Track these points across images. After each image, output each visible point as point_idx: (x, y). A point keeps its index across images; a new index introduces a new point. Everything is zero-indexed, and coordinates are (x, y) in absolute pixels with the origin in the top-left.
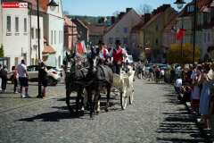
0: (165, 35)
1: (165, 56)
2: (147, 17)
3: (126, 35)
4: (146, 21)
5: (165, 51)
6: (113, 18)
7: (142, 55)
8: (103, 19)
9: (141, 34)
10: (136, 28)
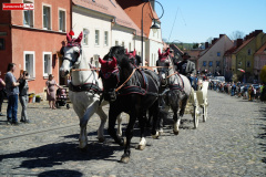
0: (257, 58)
1: (256, 77)
2: (239, 42)
3: (219, 59)
4: (238, 46)
5: (256, 73)
6: (207, 43)
7: (235, 77)
8: (197, 45)
9: (234, 57)
10: (229, 52)
